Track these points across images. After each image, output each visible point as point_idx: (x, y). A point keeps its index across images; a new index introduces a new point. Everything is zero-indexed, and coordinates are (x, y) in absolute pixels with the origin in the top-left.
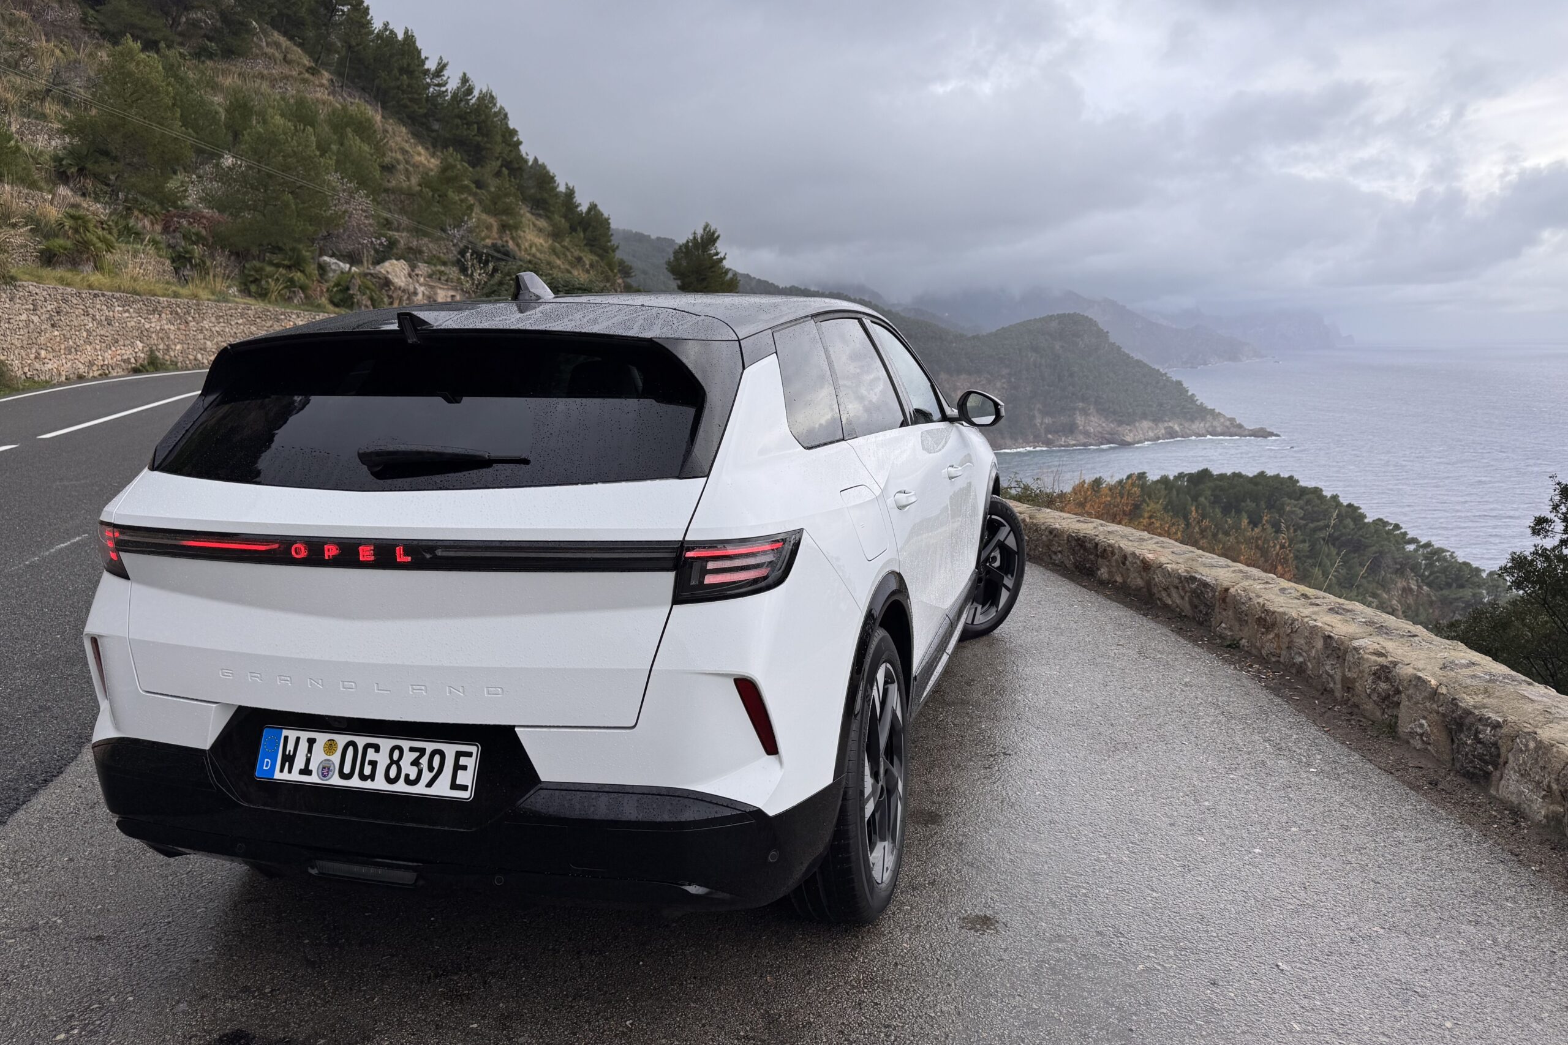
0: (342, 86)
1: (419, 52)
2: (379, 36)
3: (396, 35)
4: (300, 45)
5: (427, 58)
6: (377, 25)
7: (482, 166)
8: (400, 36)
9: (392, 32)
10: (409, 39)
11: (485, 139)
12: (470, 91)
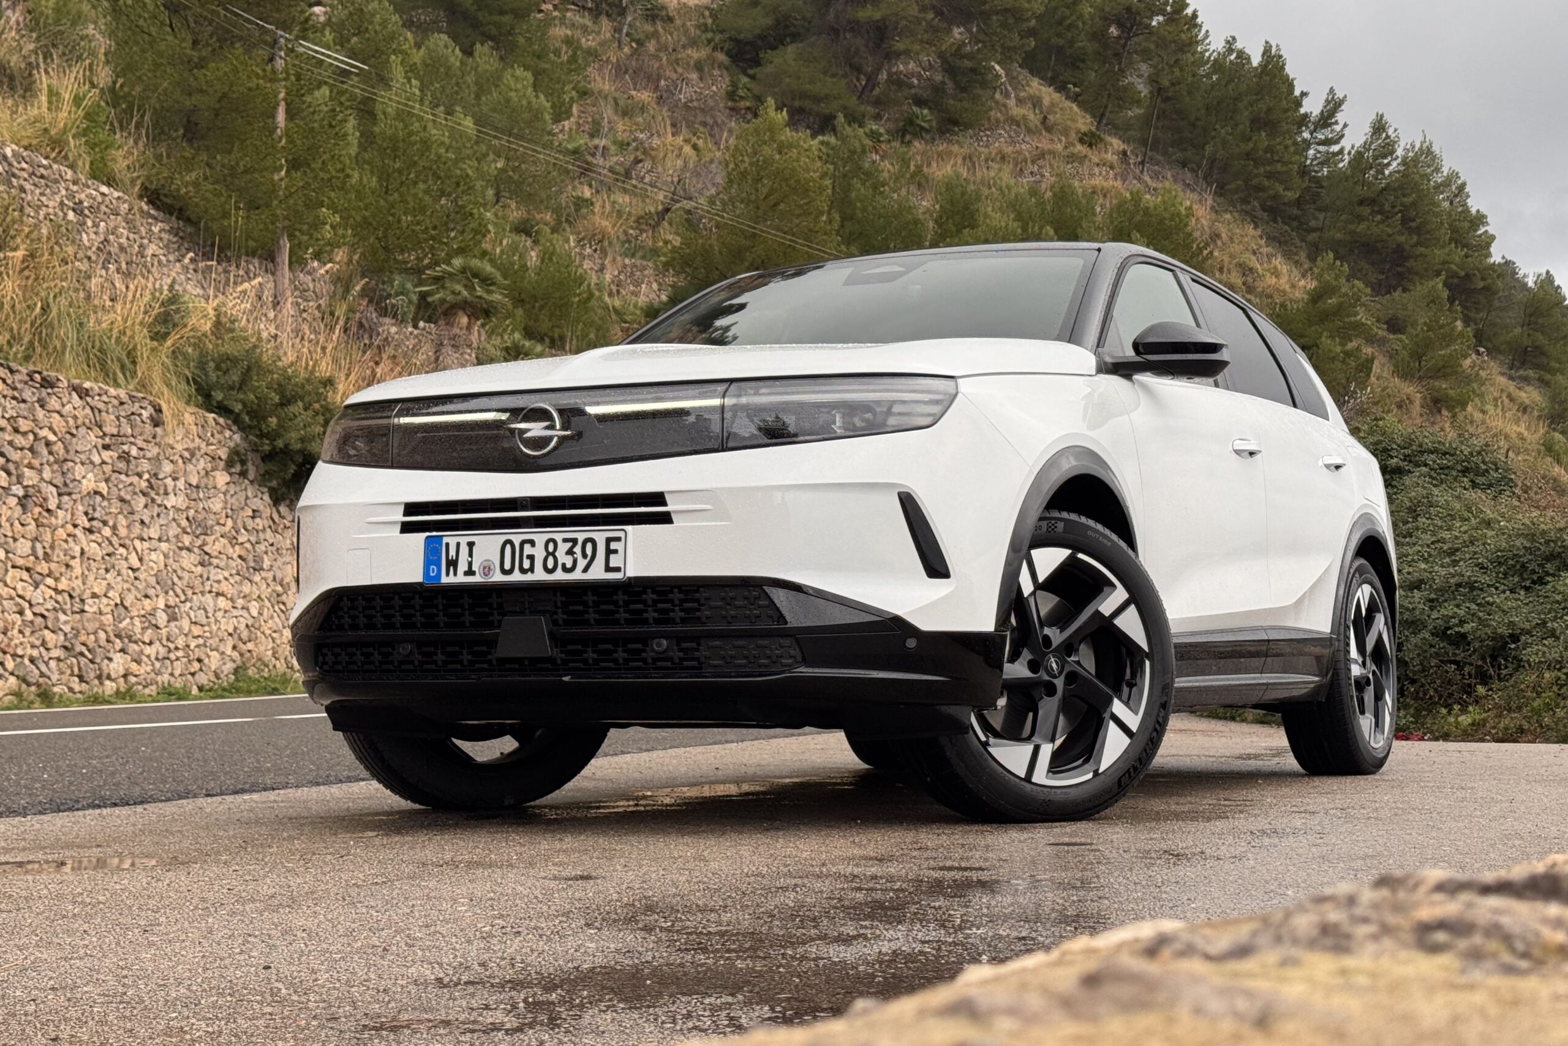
0: (1142, 163)
1: (1291, 86)
2: (1218, 65)
3: (1248, 59)
4: (1076, 98)
5: (1304, 94)
6: (1215, 44)
7: (1404, 290)
8: (1256, 60)
9: (1241, 54)
10: (1273, 63)
11: (1415, 238)
12: (1388, 149)
